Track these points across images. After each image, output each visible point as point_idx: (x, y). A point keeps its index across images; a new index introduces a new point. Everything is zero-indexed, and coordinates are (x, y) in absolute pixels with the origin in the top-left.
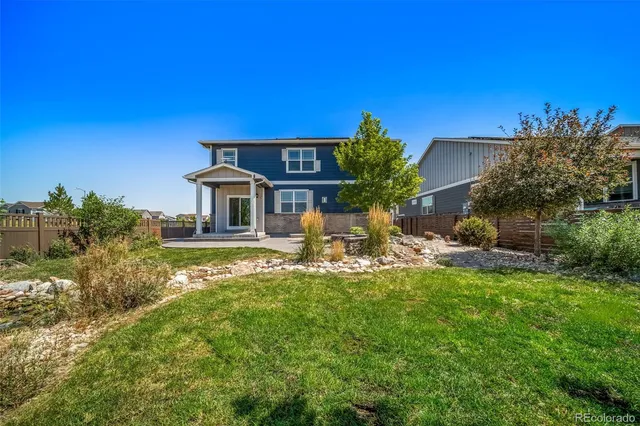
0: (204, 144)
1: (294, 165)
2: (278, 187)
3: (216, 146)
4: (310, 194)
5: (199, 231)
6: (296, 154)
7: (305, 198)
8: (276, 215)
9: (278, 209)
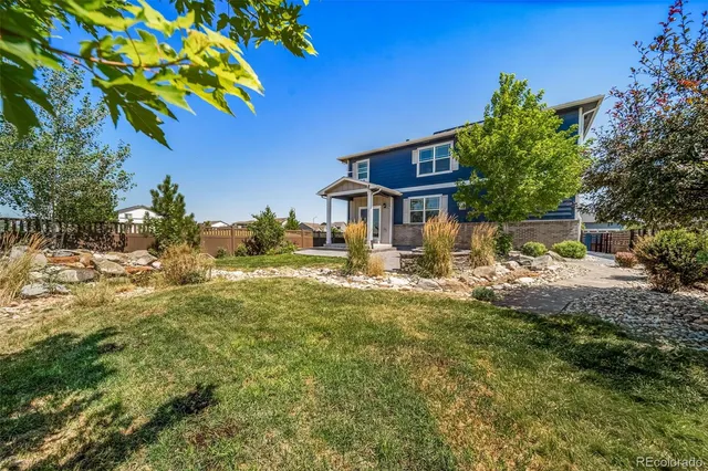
0: (343, 161)
1: (426, 167)
2: (407, 195)
3: (352, 160)
4: (443, 200)
5: (328, 241)
6: (429, 153)
7: (437, 205)
8: (405, 225)
9: (407, 219)
